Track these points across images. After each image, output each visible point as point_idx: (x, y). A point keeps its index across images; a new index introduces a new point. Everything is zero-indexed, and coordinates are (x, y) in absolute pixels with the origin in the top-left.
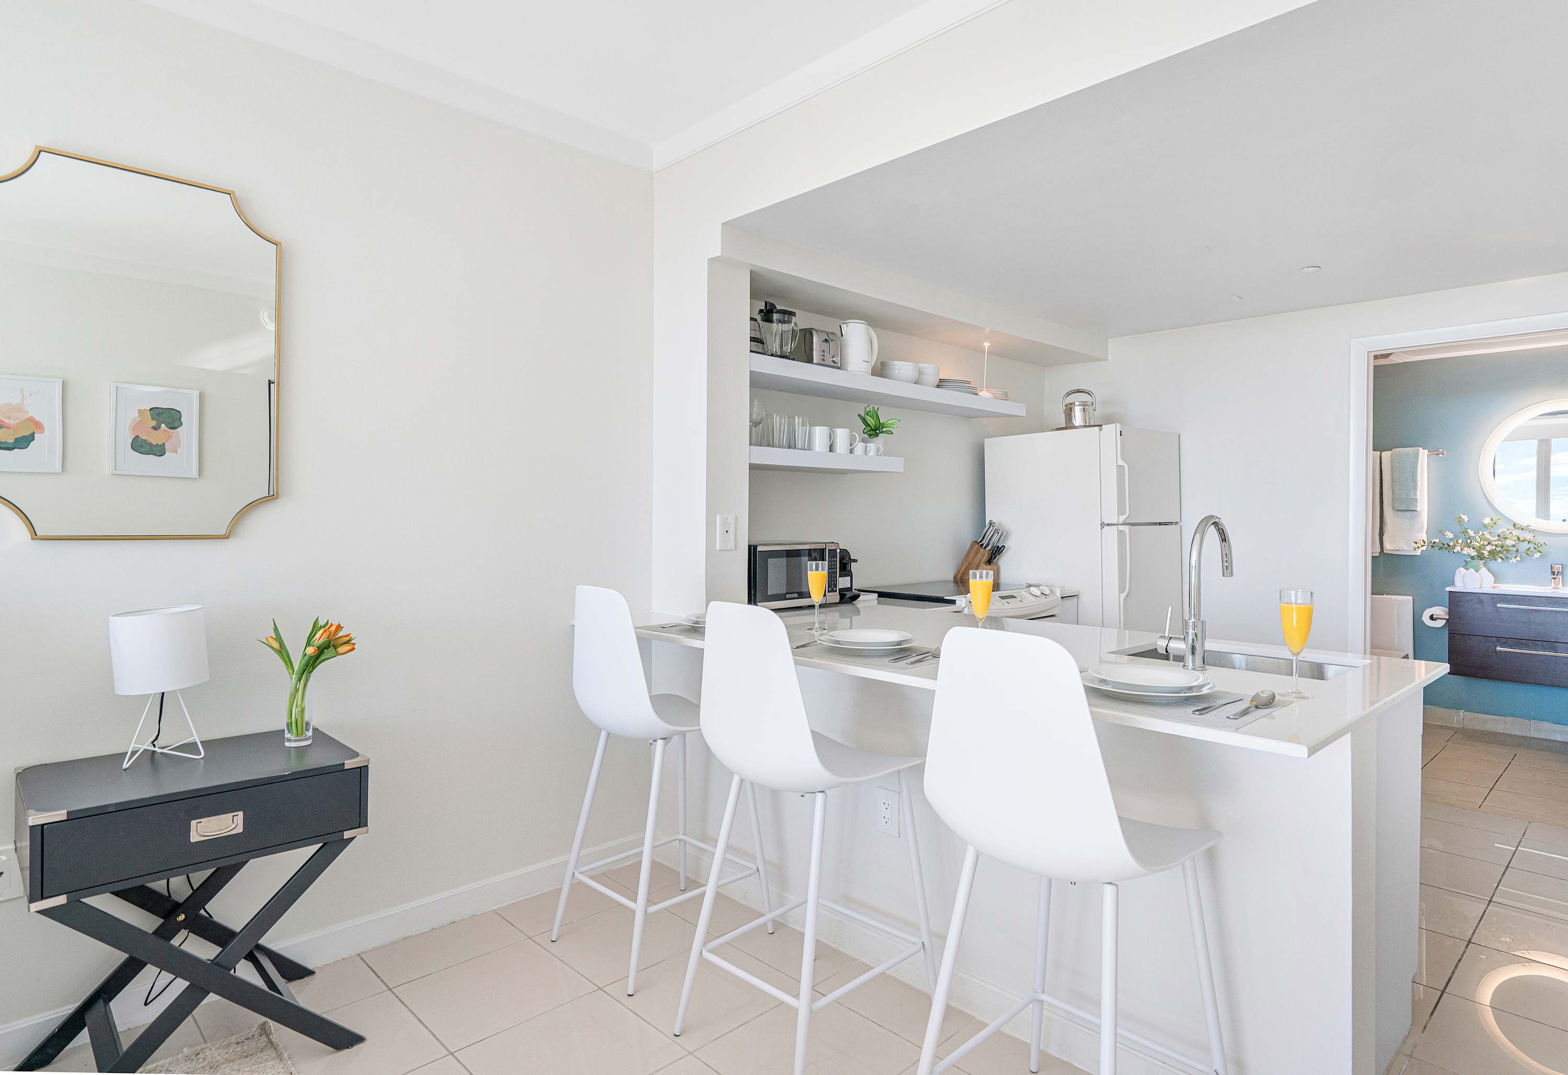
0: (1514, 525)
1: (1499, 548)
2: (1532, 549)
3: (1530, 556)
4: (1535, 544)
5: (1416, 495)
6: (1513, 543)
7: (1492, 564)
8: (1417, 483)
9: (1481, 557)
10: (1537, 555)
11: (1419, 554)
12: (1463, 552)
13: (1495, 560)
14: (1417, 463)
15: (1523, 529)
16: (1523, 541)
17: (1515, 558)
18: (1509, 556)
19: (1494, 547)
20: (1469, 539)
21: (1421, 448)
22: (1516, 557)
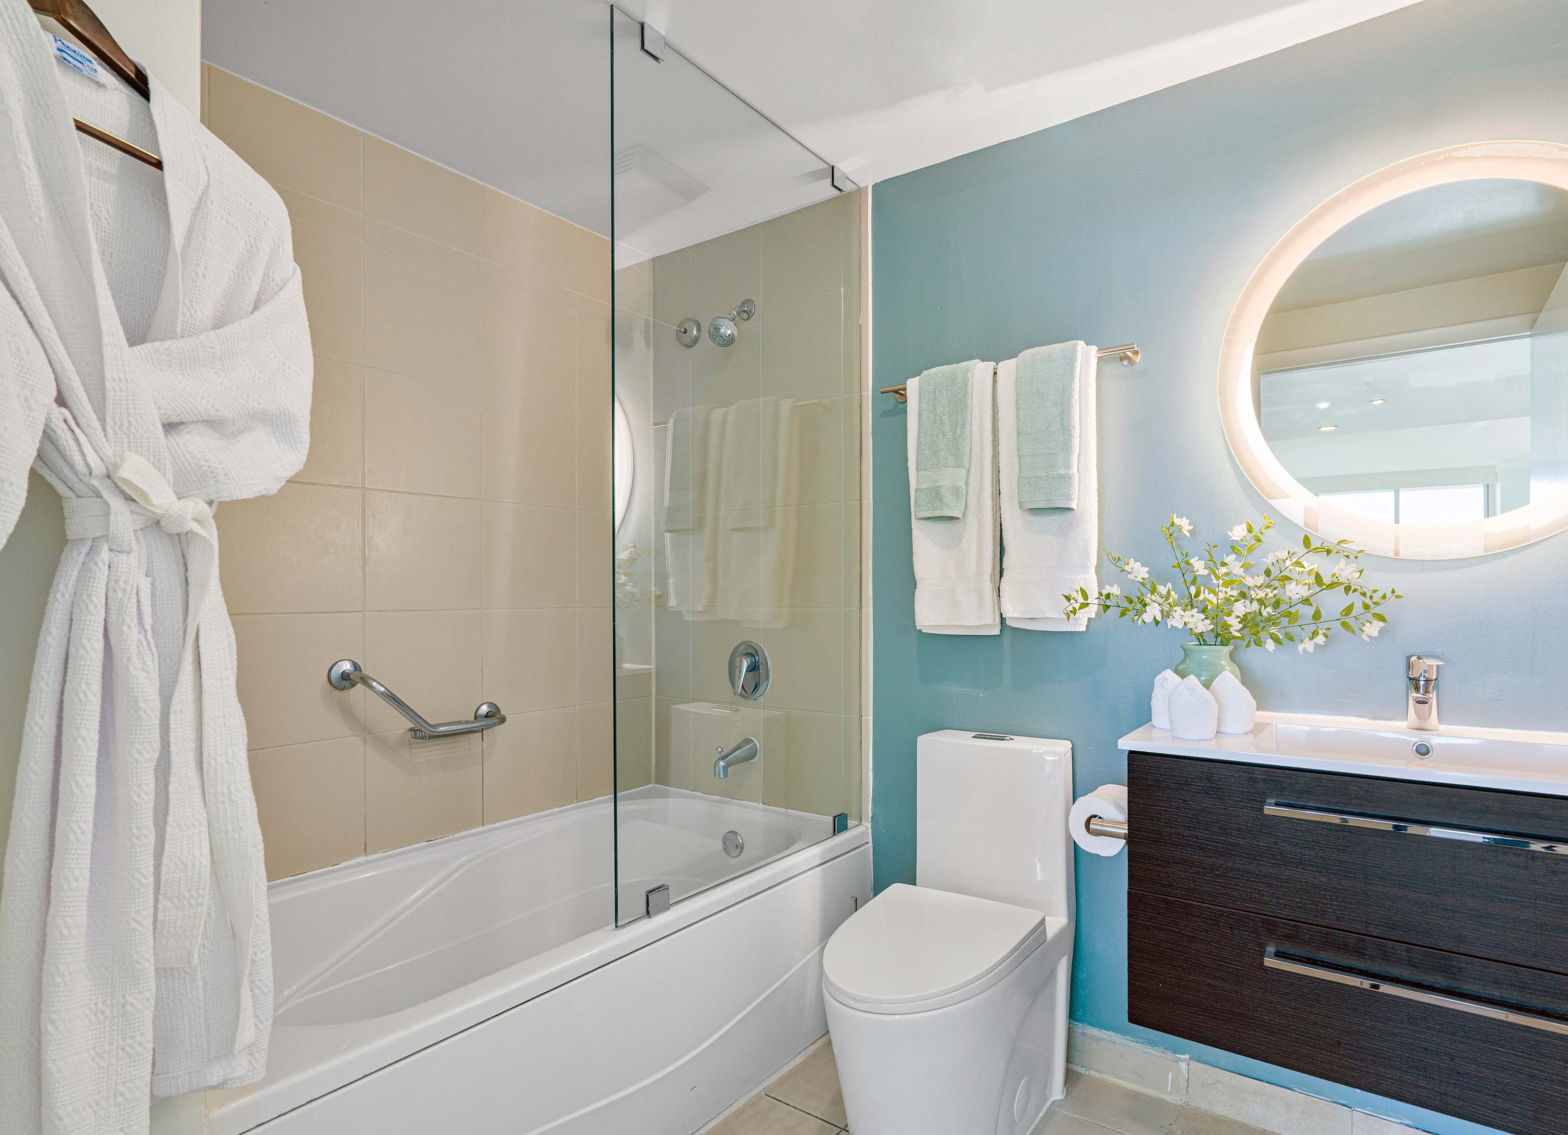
0: (1307, 542)
1: (1269, 609)
2: (1358, 609)
3: (1353, 632)
4: (1364, 594)
5: (1068, 466)
6: (1304, 592)
7: (1251, 655)
8: (1070, 435)
9: (1221, 636)
10: (1373, 629)
11: (1083, 629)
12: (1170, 622)
13: (1259, 643)
14: (1071, 380)
15: (1328, 552)
16: (1331, 586)
17: (1311, 639)
18: (1295, 631)
19: (1255, 606)
20: (1193, 583)
21: (1081, 343)
22: (1314, 634)
